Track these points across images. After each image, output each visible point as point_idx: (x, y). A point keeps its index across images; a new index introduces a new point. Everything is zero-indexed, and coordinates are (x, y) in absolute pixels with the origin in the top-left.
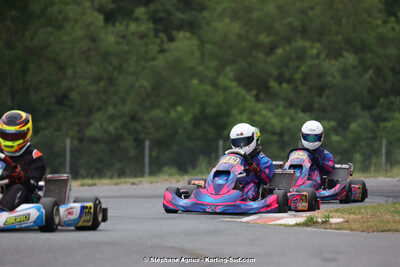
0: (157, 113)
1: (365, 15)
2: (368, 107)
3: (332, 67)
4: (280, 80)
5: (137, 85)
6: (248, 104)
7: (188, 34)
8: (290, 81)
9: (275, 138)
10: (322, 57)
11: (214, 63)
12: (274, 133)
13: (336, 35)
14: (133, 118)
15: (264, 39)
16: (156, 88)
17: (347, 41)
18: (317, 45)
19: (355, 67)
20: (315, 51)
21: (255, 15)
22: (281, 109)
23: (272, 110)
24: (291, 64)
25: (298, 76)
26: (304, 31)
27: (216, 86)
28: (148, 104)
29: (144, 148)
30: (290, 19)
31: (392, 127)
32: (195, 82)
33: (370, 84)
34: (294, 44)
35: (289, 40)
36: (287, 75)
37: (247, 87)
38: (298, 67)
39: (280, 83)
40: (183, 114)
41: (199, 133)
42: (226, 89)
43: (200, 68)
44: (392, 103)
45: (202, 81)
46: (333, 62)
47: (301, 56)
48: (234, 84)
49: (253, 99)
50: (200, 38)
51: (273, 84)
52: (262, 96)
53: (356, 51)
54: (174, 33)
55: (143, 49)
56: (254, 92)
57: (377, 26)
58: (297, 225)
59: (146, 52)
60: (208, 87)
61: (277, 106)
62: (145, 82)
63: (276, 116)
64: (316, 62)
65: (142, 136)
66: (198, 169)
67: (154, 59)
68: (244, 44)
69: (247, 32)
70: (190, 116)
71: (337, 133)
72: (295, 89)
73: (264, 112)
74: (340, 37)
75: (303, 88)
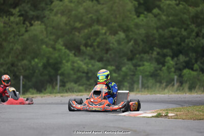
0: (25, 62)
1: (128, 13)
2: (130, 59)
3: (112, 39)
4: (86, 45)
5: (15, 48)
6: (71, 58)
7: (39, 22)
8: (91, 46)
9: (84, 75)
10: (108, 34)
11: (53, 37)
12: (83, 72)
13: (115, 23)
14: (13, 65)
15: (78, 25)
16: (24, 49)
17: (120, 26)
18: (105, 28)
19: (124, 39)
20: (104, 31)
21: (74, 12)
22: (87, 60)
23: (82, 61)
24: (92, 38)
25: (95, 44)
26: (98, 21)
27: (54, 49)
28: (20, 58)
29: (20, 80)
30: (91, 15)
31: (143, 70)
32: (44, 46)
33: (131, 48)
34: (93, 28)
35: (90, 25)
36: (90, 43)
37: (70, 49)
38: (95, 39)
39: (86, 47)
40: (38, 63)
41: (46, 72)
42: (60, 50)
43: (46, 40)
44: (142, 57)
45: (47, 46)
46: (113, 37)
47: (97, 34)
48: (64, 48)
49: (73, 55)
50: (45, 25)
51: (83, 48)
52: (76, 53)
53: (124, 31)
54: (33, 22)
55: (17, 30)
56: (73, 52)
57: (135, 19)
58: (153, 117)
59: (19, 31)
60: (51, 49)
61: (85, 59)
62: (18, 47)
63: (85, 64)
64: (104, 37)
65: (17, 73)
66: (47, 91)
67: (22, 35)
68: (68, 27)
69: (69, 21)
70: (42, 64)
71: (115, 72)
72: (94, 50)
73: (79, 62)
74: (116, 24)
75: (97, 50)
